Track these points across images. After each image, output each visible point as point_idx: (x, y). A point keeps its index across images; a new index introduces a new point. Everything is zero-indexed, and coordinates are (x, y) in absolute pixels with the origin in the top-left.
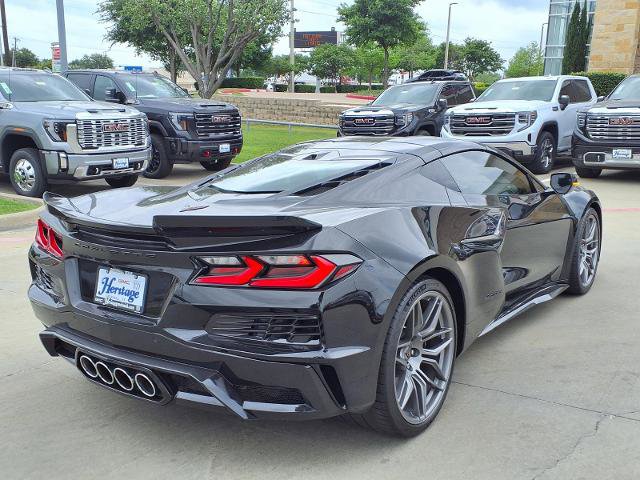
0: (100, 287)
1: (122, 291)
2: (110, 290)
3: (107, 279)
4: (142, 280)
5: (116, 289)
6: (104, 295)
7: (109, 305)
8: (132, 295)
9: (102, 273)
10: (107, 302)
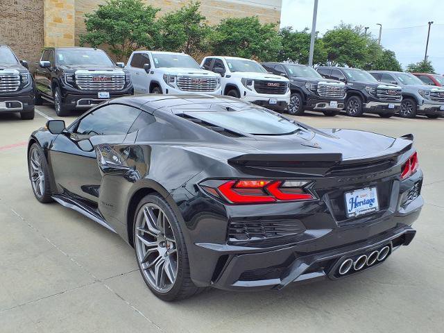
0: (349, 206)
1: (364, 203)
2: (356, 205)
3: (352, 199)
4: (374, 190)
5: (360, 203)
6: (354, 210)
7: (360, 215)
8: (371, 202)
9: (348, 196)
10: (358, 214)
